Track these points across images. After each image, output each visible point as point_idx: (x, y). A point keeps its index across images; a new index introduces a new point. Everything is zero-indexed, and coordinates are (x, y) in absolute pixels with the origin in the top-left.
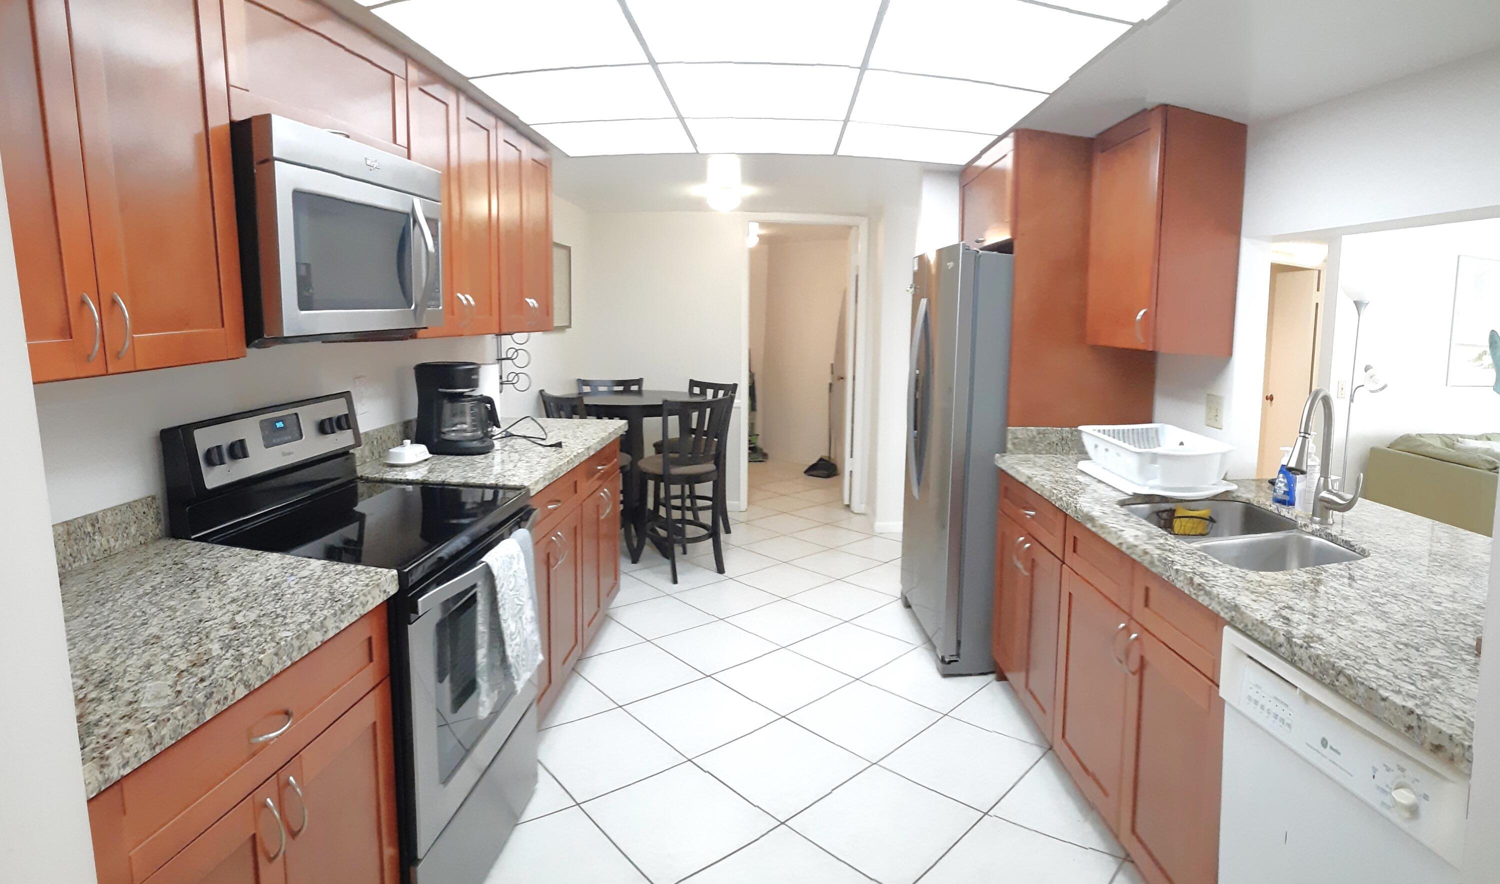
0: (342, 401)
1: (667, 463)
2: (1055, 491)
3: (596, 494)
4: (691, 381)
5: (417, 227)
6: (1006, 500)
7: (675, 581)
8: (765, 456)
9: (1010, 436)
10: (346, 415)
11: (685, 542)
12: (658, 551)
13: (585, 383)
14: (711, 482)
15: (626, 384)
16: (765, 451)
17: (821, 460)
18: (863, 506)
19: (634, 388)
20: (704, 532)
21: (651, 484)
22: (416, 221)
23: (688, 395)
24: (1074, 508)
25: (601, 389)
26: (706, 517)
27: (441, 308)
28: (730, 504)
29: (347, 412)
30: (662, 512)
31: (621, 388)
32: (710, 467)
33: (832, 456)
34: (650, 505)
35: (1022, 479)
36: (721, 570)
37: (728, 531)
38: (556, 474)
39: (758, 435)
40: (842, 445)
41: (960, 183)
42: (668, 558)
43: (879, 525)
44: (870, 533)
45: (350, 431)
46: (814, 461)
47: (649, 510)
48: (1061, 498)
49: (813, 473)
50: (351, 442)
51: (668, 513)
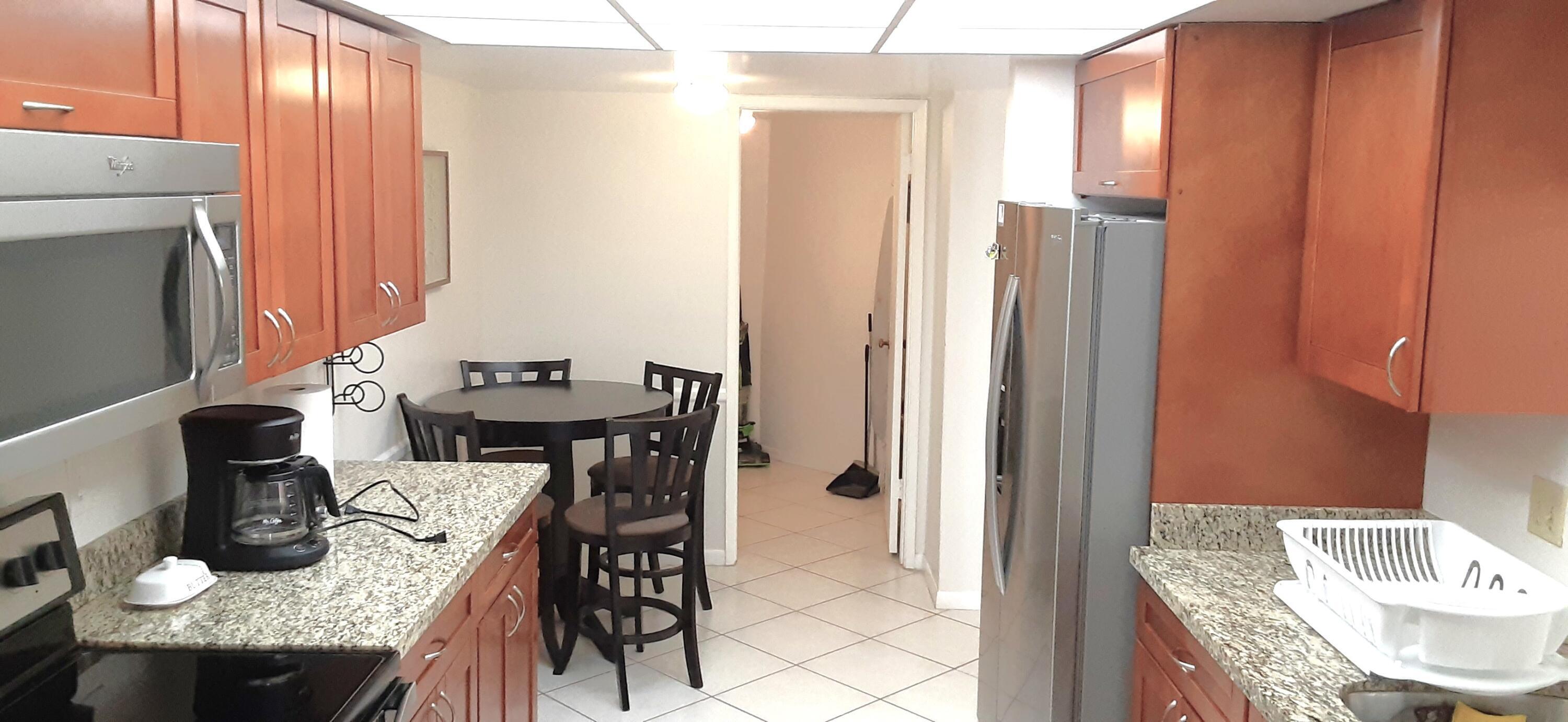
0: (47, 516)
1: (613, 517)
2: (1229, 653)
3: (502, 600)
4: (648, 364)
5: (199, 243)
6: (1147, 625)
7: (626, 706)
8: (766, 458)
9: (1155, 519)
10: (55, 545)
11: (641, 640)
12: (597, 650)
13: (475, 367)
14: (682, 543)
15: (543, 368)
16: (766, 448)
17: (854, 467)
18: (920, 556)
19: (556, 375)
20: (670, 620)
21: (585, 548)
22: (196, 235)
23: (644, 388)
24: (1261, 697)
25: (502, 377)
26: (673, 590)
27: (240, 362)
28: (711, 554)
29: (56, 538)
30: (604, 579)
31: (533, 376)
32: (681, 519)
33: (871, 462)
34: (584, 572)
35: (1175, 610)
36: (696, 681)
37: (707, 605)
38: (439, 605)
39: (753, 423)
40: (887, 447)
41: (1077, 79)
42: (612, 661)
43: (944, 598)
44: (932, 611)
45: (64, 572)
46: (842, 470)
47: (582, 577)
48: (1240, 669)
49: (843, 489)
50: (68, 587)
51: (614, 582)
